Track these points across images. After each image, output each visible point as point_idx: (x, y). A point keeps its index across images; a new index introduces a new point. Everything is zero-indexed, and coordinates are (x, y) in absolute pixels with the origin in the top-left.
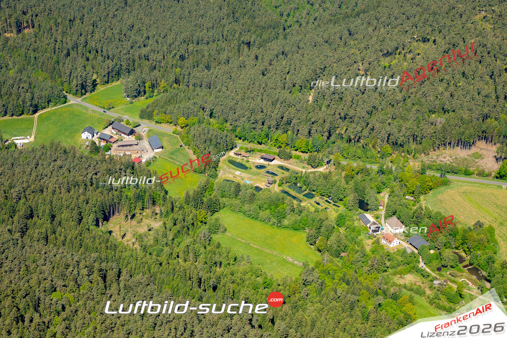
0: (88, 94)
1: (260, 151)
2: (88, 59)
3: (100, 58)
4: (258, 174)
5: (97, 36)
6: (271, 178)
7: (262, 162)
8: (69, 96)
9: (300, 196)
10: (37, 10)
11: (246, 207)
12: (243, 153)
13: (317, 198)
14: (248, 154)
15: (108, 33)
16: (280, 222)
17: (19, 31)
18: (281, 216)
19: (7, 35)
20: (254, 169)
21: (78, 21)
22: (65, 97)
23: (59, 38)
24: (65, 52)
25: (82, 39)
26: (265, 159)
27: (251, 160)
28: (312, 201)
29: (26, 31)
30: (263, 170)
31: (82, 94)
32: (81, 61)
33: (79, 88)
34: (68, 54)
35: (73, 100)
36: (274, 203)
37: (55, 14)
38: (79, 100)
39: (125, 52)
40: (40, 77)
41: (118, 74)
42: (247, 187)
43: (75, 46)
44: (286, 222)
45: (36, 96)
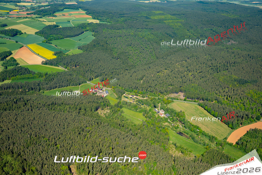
0: (91, 81)
1: (131, 94)
2: (91, 73)
3: (94, 73)
4: (131, 99)
5: (93, 68)
6: (134, 100)
7: (131, 96)
8: (87, 81)
9: (141, 104)
10: (79, 62)
11: (129, 107)
12: (127, 94)
13: (144, 105)
14: (128, 95)
15: (96, 67)
16: (136, 111)
17: (76, 67)
18: (136, 109)
19: (73, 68)
20: (130, 98)
21: (89, 65)
22: (86, 82)
23: (85, 68)
24: (86, 71)
25: (90, 68)
26: (132, 96)
27: (129, 96)
28: (143, 106)
29: (77, 67)
30: (132, 98)
31: (90, 81)
32: (90, 73)
33: (89, 79)
34: (87, 72)
35: (88, 82)
36: (135, 106)
37: (84, 63)
38: (89, 82)
39: (99, 71)
40: (81, 77)
41: (98, 76)
42: (129, 102)
43: (88, 70)
44: (138, 111)
45: (80, 81)
